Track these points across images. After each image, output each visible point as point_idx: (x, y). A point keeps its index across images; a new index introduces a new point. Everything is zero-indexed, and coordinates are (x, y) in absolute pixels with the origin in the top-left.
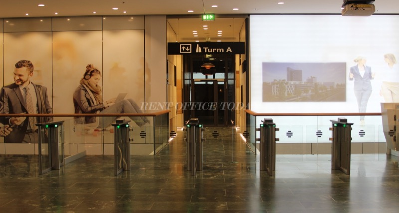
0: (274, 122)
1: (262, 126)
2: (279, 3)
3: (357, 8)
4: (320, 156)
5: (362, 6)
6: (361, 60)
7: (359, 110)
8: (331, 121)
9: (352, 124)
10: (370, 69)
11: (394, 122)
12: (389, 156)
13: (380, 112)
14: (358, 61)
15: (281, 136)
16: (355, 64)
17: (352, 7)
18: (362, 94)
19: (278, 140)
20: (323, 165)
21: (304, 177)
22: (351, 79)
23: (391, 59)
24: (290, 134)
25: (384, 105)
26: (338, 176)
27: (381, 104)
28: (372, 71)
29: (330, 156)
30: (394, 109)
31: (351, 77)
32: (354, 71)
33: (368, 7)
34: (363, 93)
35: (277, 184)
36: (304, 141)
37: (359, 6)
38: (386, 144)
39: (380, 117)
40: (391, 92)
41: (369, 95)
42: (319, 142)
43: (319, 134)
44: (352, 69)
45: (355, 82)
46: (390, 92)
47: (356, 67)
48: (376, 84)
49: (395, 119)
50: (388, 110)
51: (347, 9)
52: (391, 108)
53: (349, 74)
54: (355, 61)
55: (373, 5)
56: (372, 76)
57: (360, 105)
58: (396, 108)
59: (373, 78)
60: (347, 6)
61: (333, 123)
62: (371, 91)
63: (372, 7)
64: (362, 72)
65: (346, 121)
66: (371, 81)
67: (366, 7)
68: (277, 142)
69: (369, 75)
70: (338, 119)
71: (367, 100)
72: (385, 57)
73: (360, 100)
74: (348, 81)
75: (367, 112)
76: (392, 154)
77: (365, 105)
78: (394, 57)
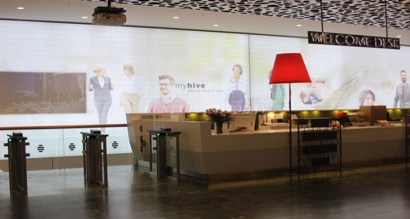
0: (24, 136)
1: (10, 140)
2: (18, 8)
3: (108, 18)
4: (67, 170)
5: (114, 15)
6: (101, 70)
7: (100, 121)
8: (81, 133)
9: (108, 136)
10: (109, 80)
11: (140, 132)
12: (136, 167)
13: (125, 122)
14: (97, 72)
15: (31, 151)
16: (95, 75)
17: (104, 16)
18: (102, 105)
19: (28, 155)
20: (76, 180)
21: (59, 193)
22: (91, 90)
23: (130, 70)
24: (41, 148)
25: (129, 116)
26: (96, 189)
27: (127, 114)
28: (112, 82)
29: (81, 170)
30: (140, 120)
31: (91, 88)
32: (94, 81)
33: (120, 17)
34: (104, 104)
35: (30, 203)
36: (57, 156)
37: (110, 15)
38: (133, 155)
39: (126, 128)
40: (131, 103)
41: (109, 106)
42: (65, 156)
43: (72, 147)
44: (92, 80)
45: (95, 93)
46: (129, 103)
47: (96, 78)
48: (115, 95)
49: (141, 130)
50: (134, 121)
51: (99, 18)
52: (136, 119)
53: (89, 85)
54: (95, 72)
55: (125, 15)
56: (112, 87)
57: (100, 117)
58: (141, 119)
59: (113, 89)
60: (99, 15)
61: (84, 135)
62: (111, 102)
63: (123, 17)
64: (102, 83)
65: (99, 132)
66: (111, 92)
67: (118, 17)
68: (27, 157)
69: (109, 86)
70: (91, 131)
71: (107, 111)
72: (125, 68)
73: (100, 112)
74: (88, 92)
75: (108, 123)
76: (139, 164)
77: (106, 117)
78: (133, 69)
